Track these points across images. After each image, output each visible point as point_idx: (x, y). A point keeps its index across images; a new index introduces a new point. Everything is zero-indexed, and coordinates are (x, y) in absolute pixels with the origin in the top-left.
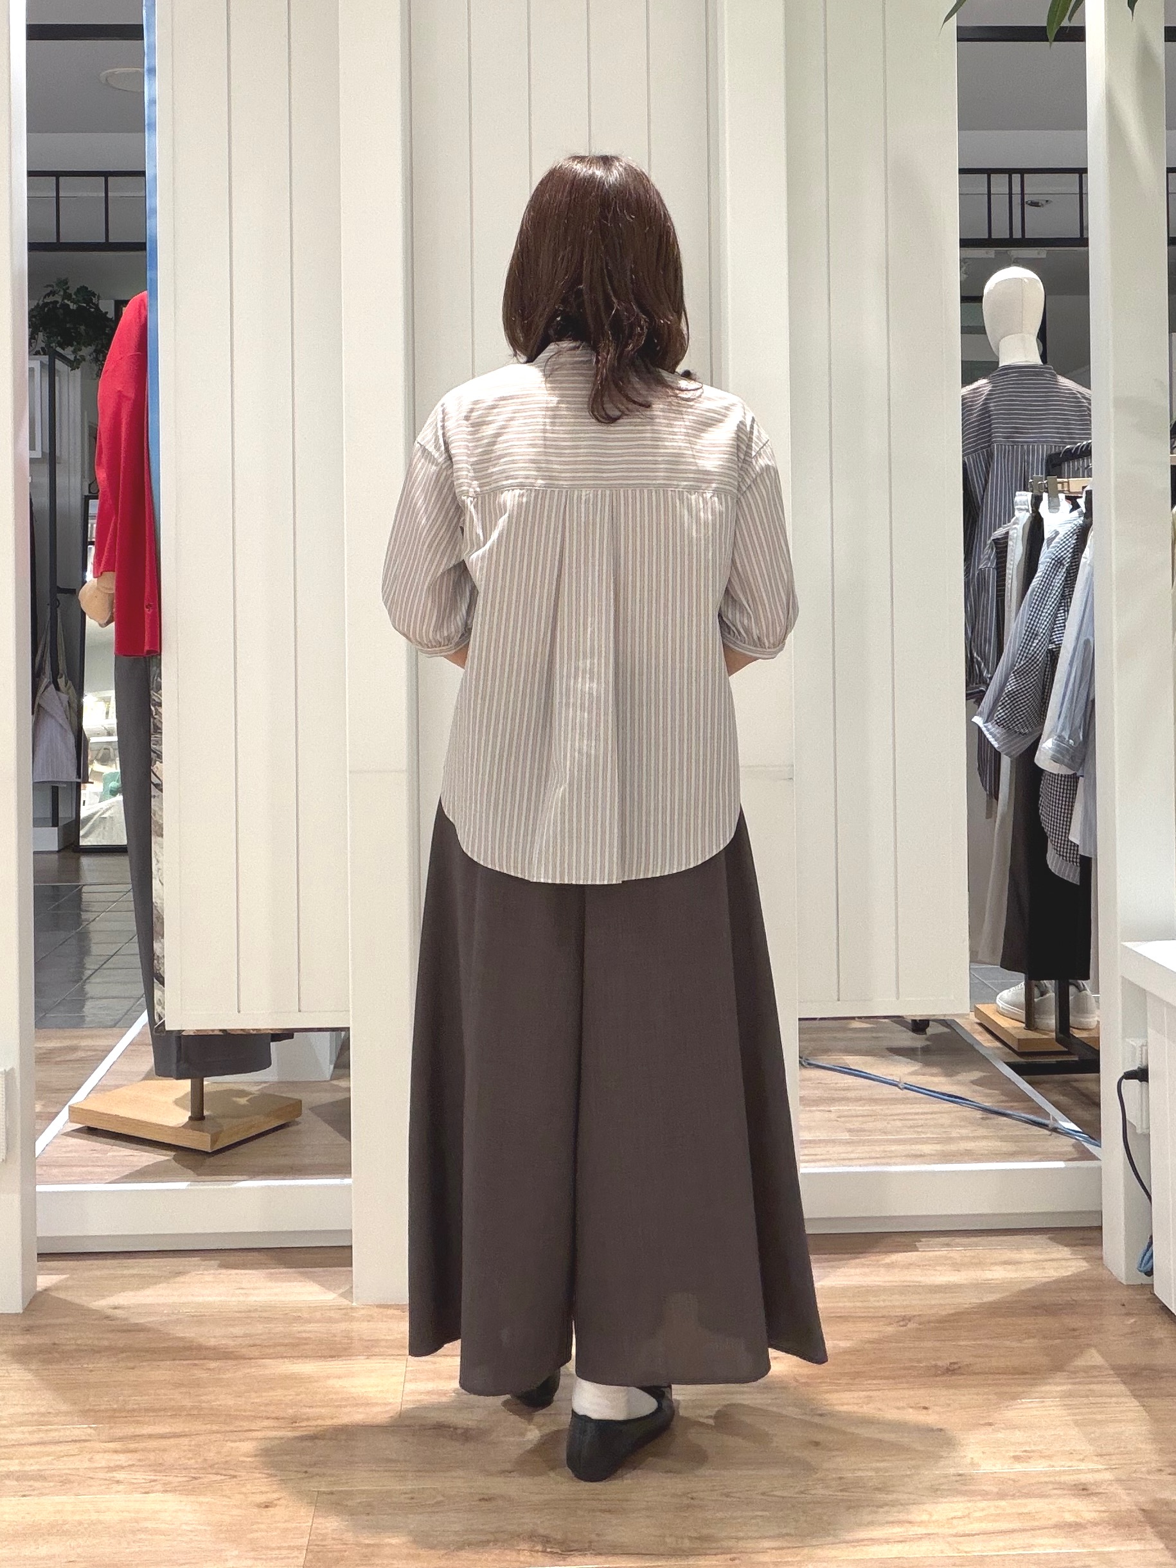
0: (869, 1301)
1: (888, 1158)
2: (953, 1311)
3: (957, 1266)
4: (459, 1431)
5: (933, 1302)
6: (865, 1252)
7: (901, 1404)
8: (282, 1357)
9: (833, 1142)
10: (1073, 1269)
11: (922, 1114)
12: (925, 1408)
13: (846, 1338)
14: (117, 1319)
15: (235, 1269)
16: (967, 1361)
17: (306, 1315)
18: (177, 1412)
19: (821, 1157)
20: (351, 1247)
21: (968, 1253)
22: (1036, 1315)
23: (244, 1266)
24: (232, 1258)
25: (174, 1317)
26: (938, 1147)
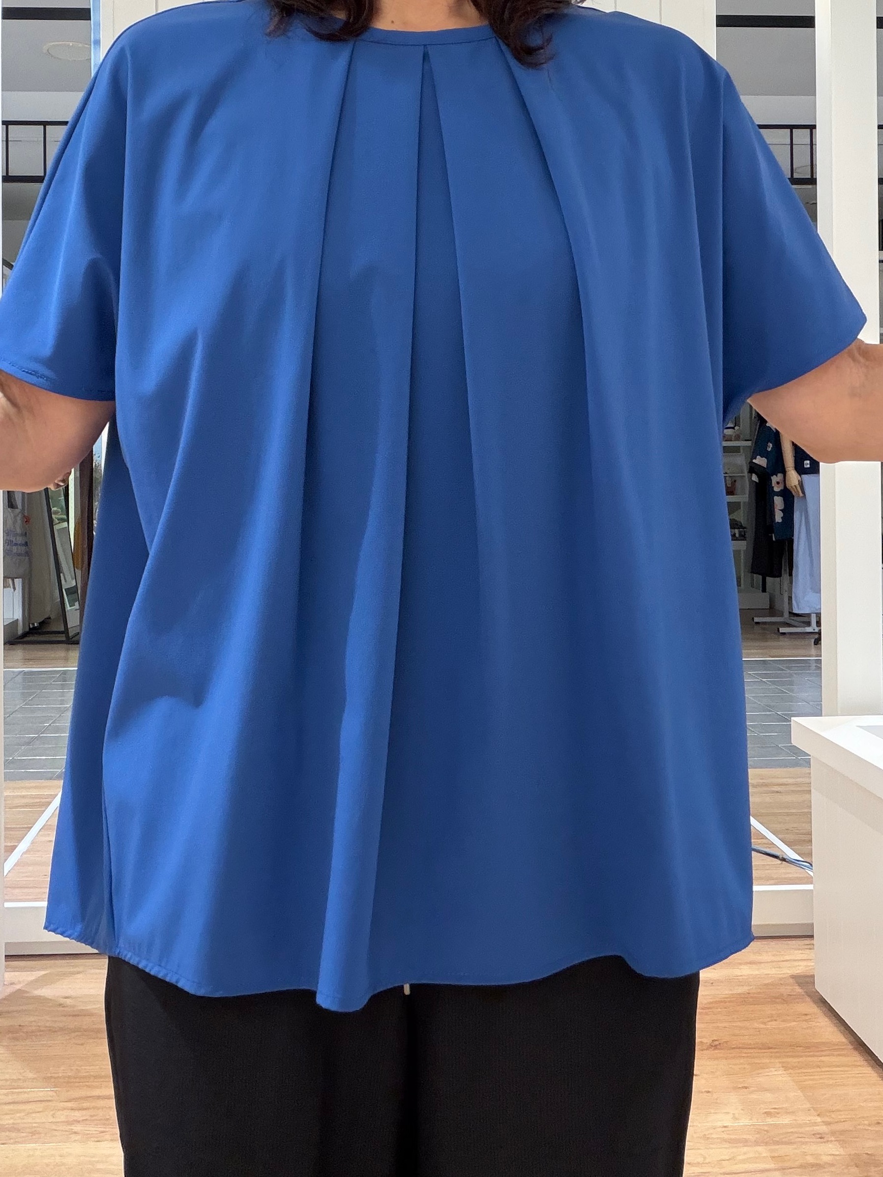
2: (713, 1000)
10: (801, 968)
14: (70, 1006)
16: (725, 1038)
22: (775, 1003)
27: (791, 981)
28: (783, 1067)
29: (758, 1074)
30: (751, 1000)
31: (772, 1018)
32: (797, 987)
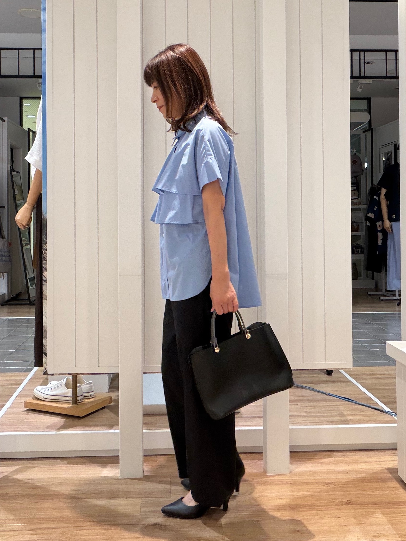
0: (315, 477)
1: (320, 423)
2: (348, 481)
3: (347, 464)
4: (163, 526)
5: (339, 477)
6: (313, 458)
7: (329, 516)
8: (94, 498)
9: (299, 416)
10: (391, 465)
11: (333, 406)
12: (339, 517)
13: (307, 491)
14: (31, 483)
15: (74, 464)
16: (354, 499)
17: (101, 482)
18: (55, 520)
19: (296, 422)
20: (119, 456)
21: (352, 459)
22: (378, 482)
23: (77, 463)
24: (73, 460)
25: (52, 483)
26: (339, 418)
27: (386, 471)
28: (382, 513)
29: (370, 517)
30: (366, 480)
31: (376, 489)
32: (389, 474)
